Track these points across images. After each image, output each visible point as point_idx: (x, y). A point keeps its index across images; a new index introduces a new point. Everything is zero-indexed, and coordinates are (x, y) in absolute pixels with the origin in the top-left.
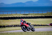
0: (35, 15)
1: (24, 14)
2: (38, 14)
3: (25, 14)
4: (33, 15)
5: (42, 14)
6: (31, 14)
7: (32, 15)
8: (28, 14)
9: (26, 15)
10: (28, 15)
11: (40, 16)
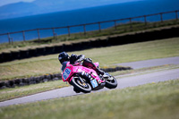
0: (76, 38)
1: (37, 39)
2: (85, 34)
3: (42, 38)
4: (69, 40)
5: (97, 34)
6: (63, 38)
7: (65, 40)
8: (52, 37)
9: (46, 42)
10: (50, 41)
11: (94, 39)
